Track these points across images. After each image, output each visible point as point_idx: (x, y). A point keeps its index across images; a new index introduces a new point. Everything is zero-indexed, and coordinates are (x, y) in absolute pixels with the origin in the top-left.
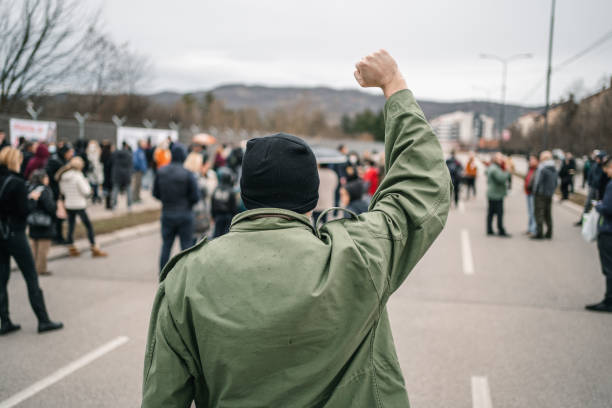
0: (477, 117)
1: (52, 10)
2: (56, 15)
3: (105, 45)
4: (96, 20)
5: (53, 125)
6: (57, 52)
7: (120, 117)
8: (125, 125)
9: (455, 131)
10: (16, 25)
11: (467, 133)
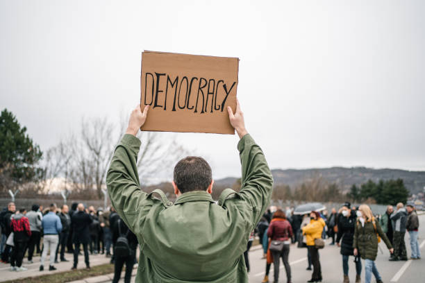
3: (183, 151)
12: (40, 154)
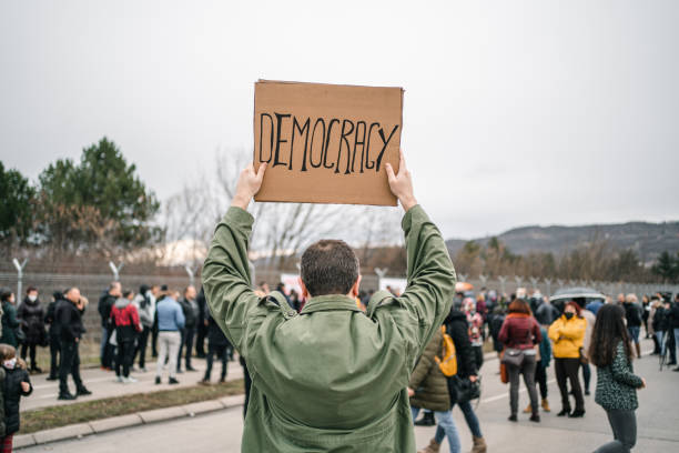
7: (382, 269)
12: (157, 206)
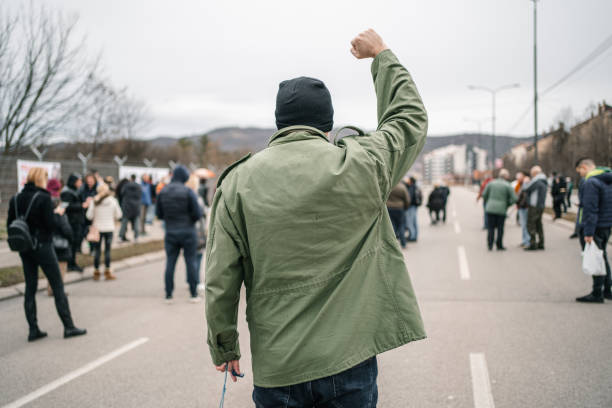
0: (469, 149)
1: (54, 58)
2: (57, 62)
3: (104, 90)
4: (96, 66)
5: (58, 165)
6: (59, 98)
7: (121, 157)
8: (126, 164)
9: (449, 163)
10: (19, 74)
11: (461, 166)
